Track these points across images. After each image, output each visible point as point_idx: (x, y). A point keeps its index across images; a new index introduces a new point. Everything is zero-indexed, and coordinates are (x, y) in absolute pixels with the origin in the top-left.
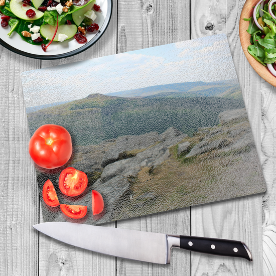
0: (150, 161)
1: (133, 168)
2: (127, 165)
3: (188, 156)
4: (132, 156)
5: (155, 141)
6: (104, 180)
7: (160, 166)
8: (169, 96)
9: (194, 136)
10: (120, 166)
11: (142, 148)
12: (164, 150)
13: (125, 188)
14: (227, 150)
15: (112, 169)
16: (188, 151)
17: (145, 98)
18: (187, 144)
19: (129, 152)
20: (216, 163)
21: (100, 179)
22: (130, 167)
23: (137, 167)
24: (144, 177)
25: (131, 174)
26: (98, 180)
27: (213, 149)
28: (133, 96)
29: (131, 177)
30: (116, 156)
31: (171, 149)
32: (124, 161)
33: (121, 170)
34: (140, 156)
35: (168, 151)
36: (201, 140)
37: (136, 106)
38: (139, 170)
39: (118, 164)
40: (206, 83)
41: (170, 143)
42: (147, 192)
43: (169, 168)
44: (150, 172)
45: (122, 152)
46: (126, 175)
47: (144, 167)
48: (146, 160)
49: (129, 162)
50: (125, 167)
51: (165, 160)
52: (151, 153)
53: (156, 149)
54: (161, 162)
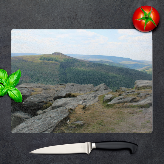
0: (84, 102)
1: (73, 104)
2: (70, 102)
3: (109, 103)
4: (74, 96)
5: (91, 90)
6: (53, 108)
7: (90, 106)
8: (106, 64)
9: (116, 91)
10: (65, 101)
11: (82, 93)
12: (95, 97)
13: (66, 115)
14: (135, 104)
15: (59, 102)
16: (110, 100)
17: (90, 62)
18: (110, 96)
19: (73, 93)
20: (126, 111)
21: (51, 107)
22: (71, 103)
23: (76, 104)
24: (79, 111)
25: (71, 108)
26: (49, 108)
27: (127, 102)
28: (82, 59)
29: (71, 109)
30: (64, 95)
32: (68, 99)
33: (65, 104)
34: (79, 97)
35: (97, 98)
36: (120, 95)
37: (83, 65)
38: (77, 106)
39: (64, 100)
41: (100, 93)
42: (78, 120)
43: (96, 108)
44: (84, 108)
45: (68, 93)
46: (68, 107)
47: (80, 104)
48: (82, 101)
49: (71, 100)
50: (68, 103)
51: (94, 103)
52: (86, 97)
53: (90, 95)
54: (92, 104)
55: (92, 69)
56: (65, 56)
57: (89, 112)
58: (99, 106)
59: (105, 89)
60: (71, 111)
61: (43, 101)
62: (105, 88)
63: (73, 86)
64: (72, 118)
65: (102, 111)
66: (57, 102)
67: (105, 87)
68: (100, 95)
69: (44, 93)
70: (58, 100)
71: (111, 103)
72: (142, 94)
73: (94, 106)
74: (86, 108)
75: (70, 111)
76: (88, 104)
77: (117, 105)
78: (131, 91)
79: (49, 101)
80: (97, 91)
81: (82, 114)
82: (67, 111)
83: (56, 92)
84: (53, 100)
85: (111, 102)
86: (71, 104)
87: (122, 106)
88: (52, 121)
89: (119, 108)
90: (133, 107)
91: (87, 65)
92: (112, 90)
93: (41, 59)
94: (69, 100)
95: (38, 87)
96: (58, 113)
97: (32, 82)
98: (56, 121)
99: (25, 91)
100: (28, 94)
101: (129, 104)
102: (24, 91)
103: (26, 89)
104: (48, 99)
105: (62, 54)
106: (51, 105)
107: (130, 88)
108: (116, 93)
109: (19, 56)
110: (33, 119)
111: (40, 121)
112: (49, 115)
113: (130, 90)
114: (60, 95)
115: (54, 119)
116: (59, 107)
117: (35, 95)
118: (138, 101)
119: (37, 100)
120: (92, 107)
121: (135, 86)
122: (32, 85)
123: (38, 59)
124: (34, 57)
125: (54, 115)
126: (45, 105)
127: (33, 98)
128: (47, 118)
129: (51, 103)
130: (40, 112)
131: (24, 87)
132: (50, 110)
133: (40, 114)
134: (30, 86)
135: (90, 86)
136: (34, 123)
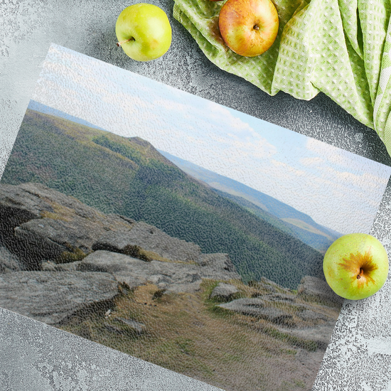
0: (164, 280)
1: (135, 275)
3: (222, 305)
4: (144, 258)
5: (190, 258)
7: (175, 295)
8: (249, 209)
9: (250, 284)
10: (117, 262)
11: (166, 256)
12: (195, 277)
13: (108, 296)
14: (284, 330)
15: (104, 258)
16: (228, 298)
17: (213, 190)
18: (232, 289)
19: (144, 250)
20: (256, 338)
21: (80, 262)
22: (132, 271)
23: (142, 278)
24: (143, 297)
25: (127, 282)
26: (74, 263)
27: (266, 318)
28: (197, 177)
29: (125, 286)
30: (121, 246)
31: (203, 281)
32: (127, 259)
33: (116, 268)
34: (155, 265)
35: (199, 282)
36: (255, 295)
37: (193, 193)
38: (142, 284)
39: (117, 258)
40: (317, 224)
41: (210, 274)
42: (133, 319)
43: (187, 305)
44: (158, 295)
45: (133, 244)
46: (120, 279)
47: (152, 283)
48: (160, 276)
49: (134, 264)
50: (125, 268)
51: (187, 292)
52: (172, 271)
53: (184, 269)
54: (180, 292)
55: (211, 209)
56: (159, 154)
57: (165, 308)
58: (195, 303)
59: (225, 269)
60: (124, 291)
61: (66, 240)
62: (225, 266)
63: (152, 233)
64: (119, 306)
65: (199, 317)
66: (99, 256)
67: (226, 263)
68: (207, 278)
69: (76, 224)
70: (104, 253)
71: (227, 308)
72: (308, 313)
73: (182, 299)
74: (164, 298)
75: (121, 288)
76: (173, 289)
77: (241, 318)
78: (284, 296)
79: (82, 246)
80: (204, 264)
81: (147, 306)
82: (114, 285)
83: (104, 233)
84: (90, 247)
85: (227, 304)
86: (131, 273)
87: (250, 323)
88: (69, 298)
89: (242, 325)
90: (276, 335)
91: (203, 194)
92: (240, 277)
93: (97, 142)
94: (130, 263)
95: (66, 204)
96: (91, 284)
97: (57, 187)
98: (79, 301)
99: (32, 203)
100: (36, 212)
101: (269, 325)
102: (29, 201)
103: (35, 198)
104: (79, 241)
105: (153, 148)
106: (80, 258)
107: (286, 289)
108: (247, 287)
109: (49, 113)
110: (25, 275)
111: (41, 286)
112: (68, 281)
113: (285, 292)
114: (111, 242)
115: (75, 294)
116: (99, 269)
117: (52, 221)
118: (293, 326)
119: (52, 232)
120: (178, 300)
121: (300, 287)
122: (53, 194)
123: (91, 137)
124: (85, 130)
125: (79, 283)
126: (66, 253)
127: (45, 226)
128: (60, 286)
129: (84, 254)
130: (50, 264)
131: (33, 191)
132: (75, 268)
133: (46, 270)
134: (48, 196)
135: (192, 247)
136: (25, 284)
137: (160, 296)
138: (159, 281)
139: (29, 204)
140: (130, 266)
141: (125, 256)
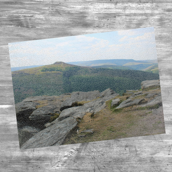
3: (117, 108)
4: (80, 105)
5: (97, 97)
6: (61, 119)
8: (109, 68)
10: (72, 111)
11: (88, 100)
12: (102, 103)
13: (75, 125)
14: (144, 106)
15: (66, 112)
16: (118, 104)
18: (118, 100)
19: (79, 102)
20: (135, 114)
22: (78, 112)
23: (84, 112)
24: (87, 119)
25: (79, 117)
26: (57, 119)
27: (135, 104)
28: (85, 66)
30: (70, 105)
31: (107, 102)
32: (75, 108)
33: (72, 114)
34: (86, 105)
35: (105, 104)
36: (127, 98)
38: (85, 115)
41: (107, 99)
42: (87, 129)
43: (104, 114)
45: (74, 102)
46: (76, 117)
47: (88, 112)
48: (90, 108)
49: (78, 109)
50: (76, 112)
51: (102, 109)
52: (93, 104)
53: (97, 101)
54: (100, 111)
56: (67, 64)
57: (97, 119)
58: (107, 112)
60: (80, 120)
61: (49, 113)
62: (111, 93)
63: (79, 94)
64: (81, 127)
65: (111, 116)
66: (64, 112)
68: (107, 101)
69: (50, 105)
70: (65, 110)
71: (120, 108)
72: (150, 95)
73: (102, 113)
74: (95, 116)
75: (78, 120)
76: (96, 111)
77: (126, 109)
78: (138, 93)
79: (56, 112)
80: (103, 96)
81: (90, 122)
82: (75, 120)
83: (62, 103)
84: (59, 111)
85: (119, 106)
87: (130, 109)
88: (61, 133)
90: (142, 109)
93: (43, 71)
94: (76, 109)
96: (67, 124)
97: (37, 95)
98: (65, 132)
99: (31, 105)
100: (34, 108)
101: (138, 106)
103: (31, 103)
104: (54, 110)
105: (64, 63)
106: (58, 116)
107: (137, 90)
108: (123, 96)
110: (41, 133)
111: (49, 134)
112: (58, 127)
114: (66, 105)
115: (63, 131)
116: (66, 117)
117: (41, 108)
118: (146, 102)
119: (43, 112)
120: (100, 114)
121: (142, 87)
122: (37, 98)
123: (40, 70)
124: (36, 69)
125: (62, 126)
127: (39, 111)
128: (56, 130)
129: (58, 114)
130: (48, 124)
131: (29, 101)
132: (58, 121)
133: (48, 127)
134: (35, 100)
135: (96, 92)
136: (43, 136)
137: (93, 116)
138: (90, 110)
139: (30, 106)
140: (77, 110)
141: (73, 107)
